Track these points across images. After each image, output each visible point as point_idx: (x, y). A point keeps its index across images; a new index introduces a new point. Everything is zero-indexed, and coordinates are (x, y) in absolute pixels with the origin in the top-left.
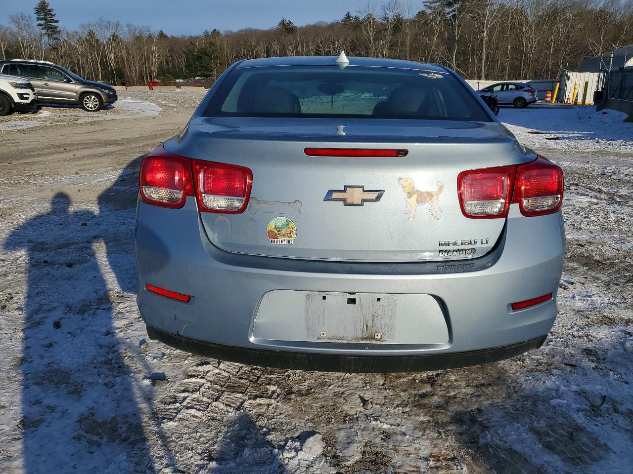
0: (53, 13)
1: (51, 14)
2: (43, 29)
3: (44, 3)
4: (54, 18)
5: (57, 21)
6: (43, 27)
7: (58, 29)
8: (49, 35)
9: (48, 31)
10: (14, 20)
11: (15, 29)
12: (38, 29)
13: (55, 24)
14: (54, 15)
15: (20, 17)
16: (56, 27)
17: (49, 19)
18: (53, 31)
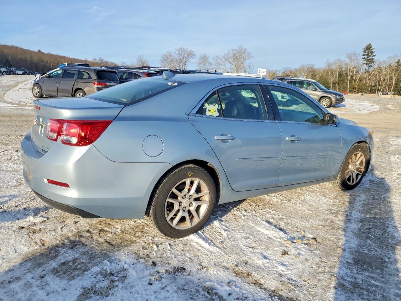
0: (373, 51)
1: (372, 52)
2: (364, 61)
3: (370, 45)
4: (374, 54)
5: (374, 56)
6: (365, 59)
7: (374, 60)
8: (367, 64)
9: (367, 61)
10: (349, 56)
11: (348, 61)
12: (361, 61)
13: (373, 57)
14: (374, 52)
15: (353, 54)
16: (373, 59)
17: (370, 54)
18: (370, 62)
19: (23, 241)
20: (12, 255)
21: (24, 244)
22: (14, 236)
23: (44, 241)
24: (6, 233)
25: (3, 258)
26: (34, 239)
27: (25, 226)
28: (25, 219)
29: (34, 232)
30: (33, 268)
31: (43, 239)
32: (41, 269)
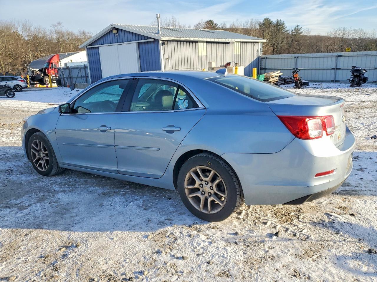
19: (357, 206)
20: (369, 201)
21: (357, 204)
22: (362, 211)
23: (343, 200)
24: (367, 215)
25: (375, 202)
26: (348, 204)
27: (349, 215)
28: (345, 221)
29: (345, 209)
30: (359, 191)
31: (342, 201)
32: (355, 189)
